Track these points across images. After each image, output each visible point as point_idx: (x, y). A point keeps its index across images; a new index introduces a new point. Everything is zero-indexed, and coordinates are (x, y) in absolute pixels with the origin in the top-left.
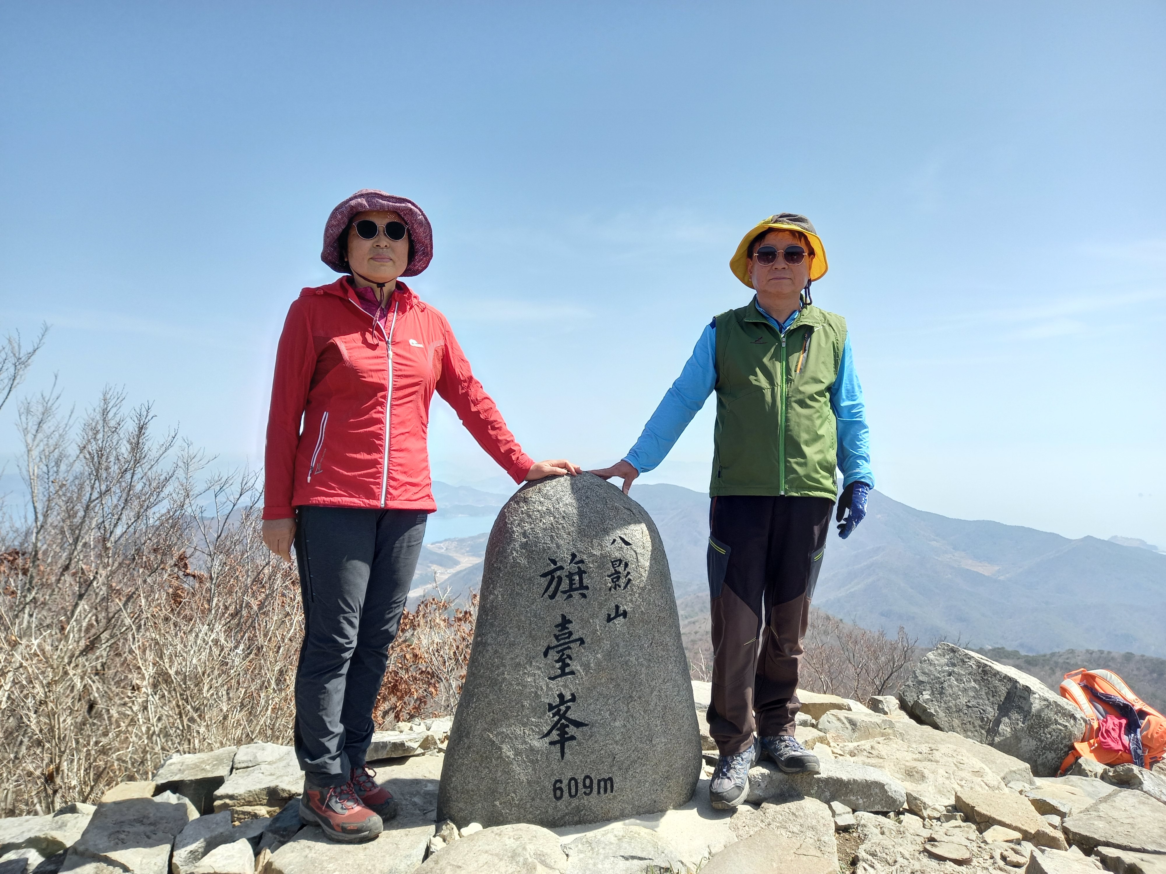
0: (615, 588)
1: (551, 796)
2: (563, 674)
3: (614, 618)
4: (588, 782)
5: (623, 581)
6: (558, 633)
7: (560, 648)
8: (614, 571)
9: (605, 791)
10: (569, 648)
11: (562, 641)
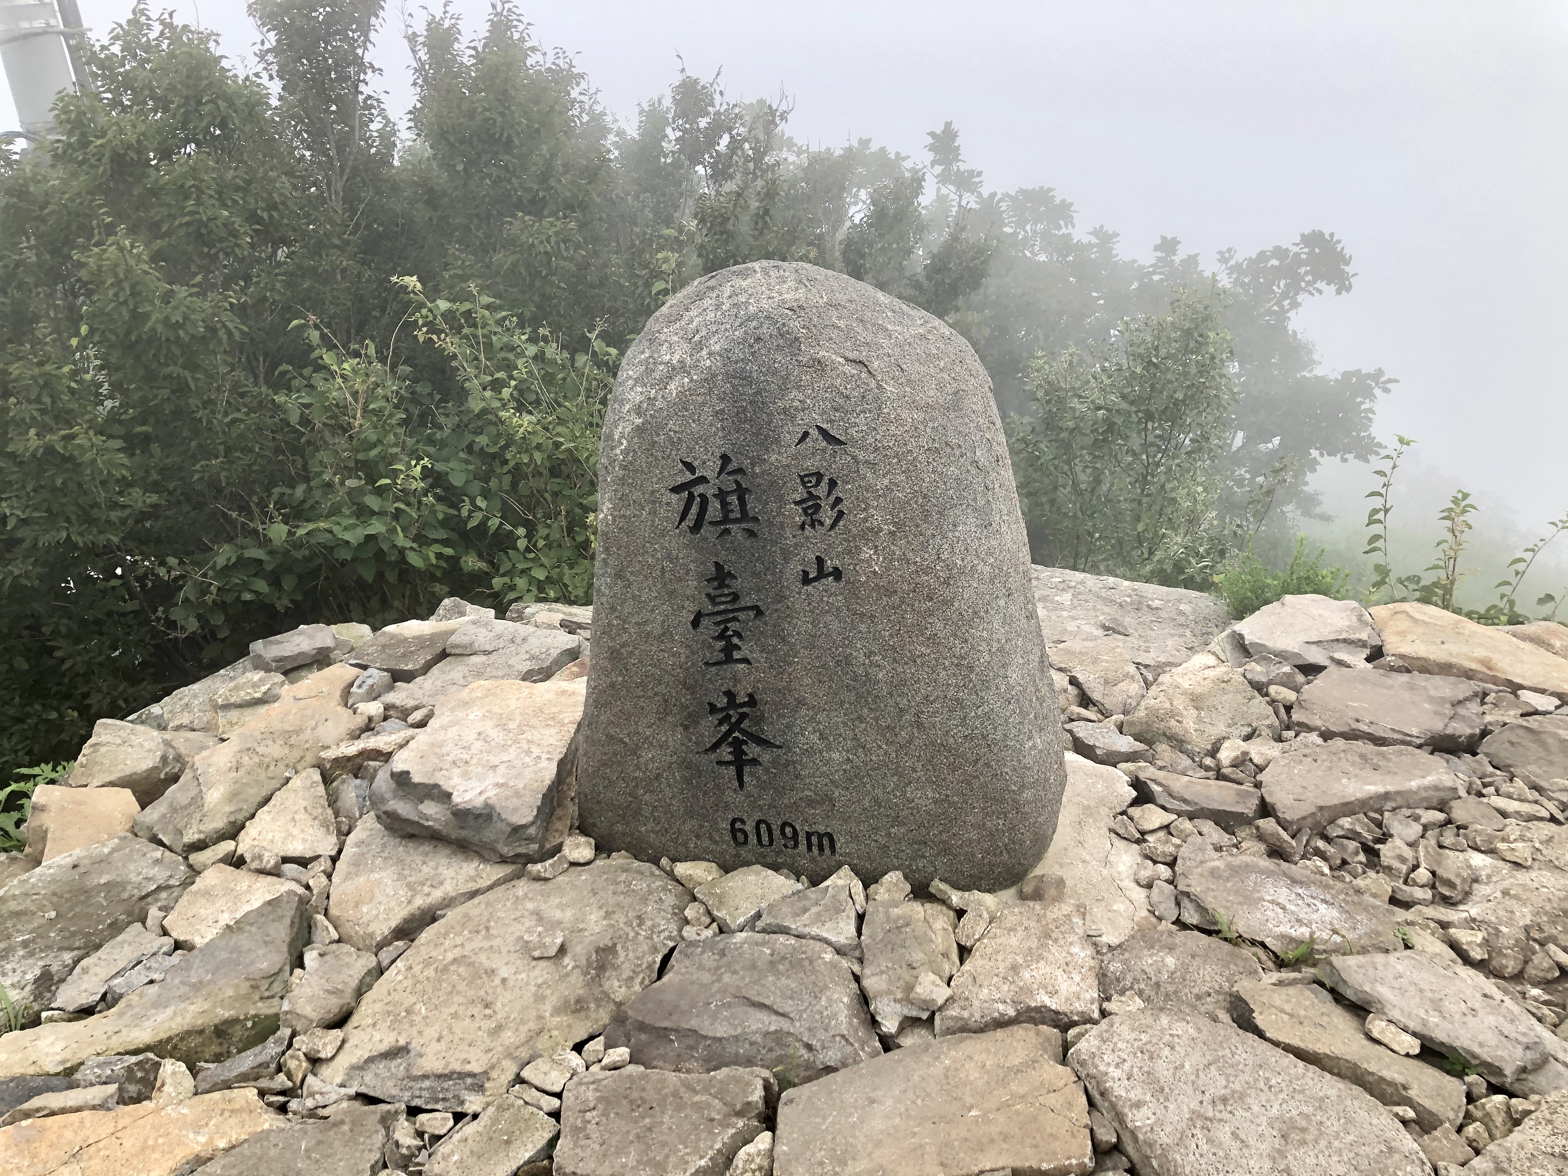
0: (813, 526)
1: (728, 837)
2: (729, 659)
3: (815, 579)
4: (788, 830)
5: (827, 516)
6: (713, 593)
7: (719, 618)
8: (805, 495)
9: (821, 849)
10: (735, 619)
11: (722, 607)
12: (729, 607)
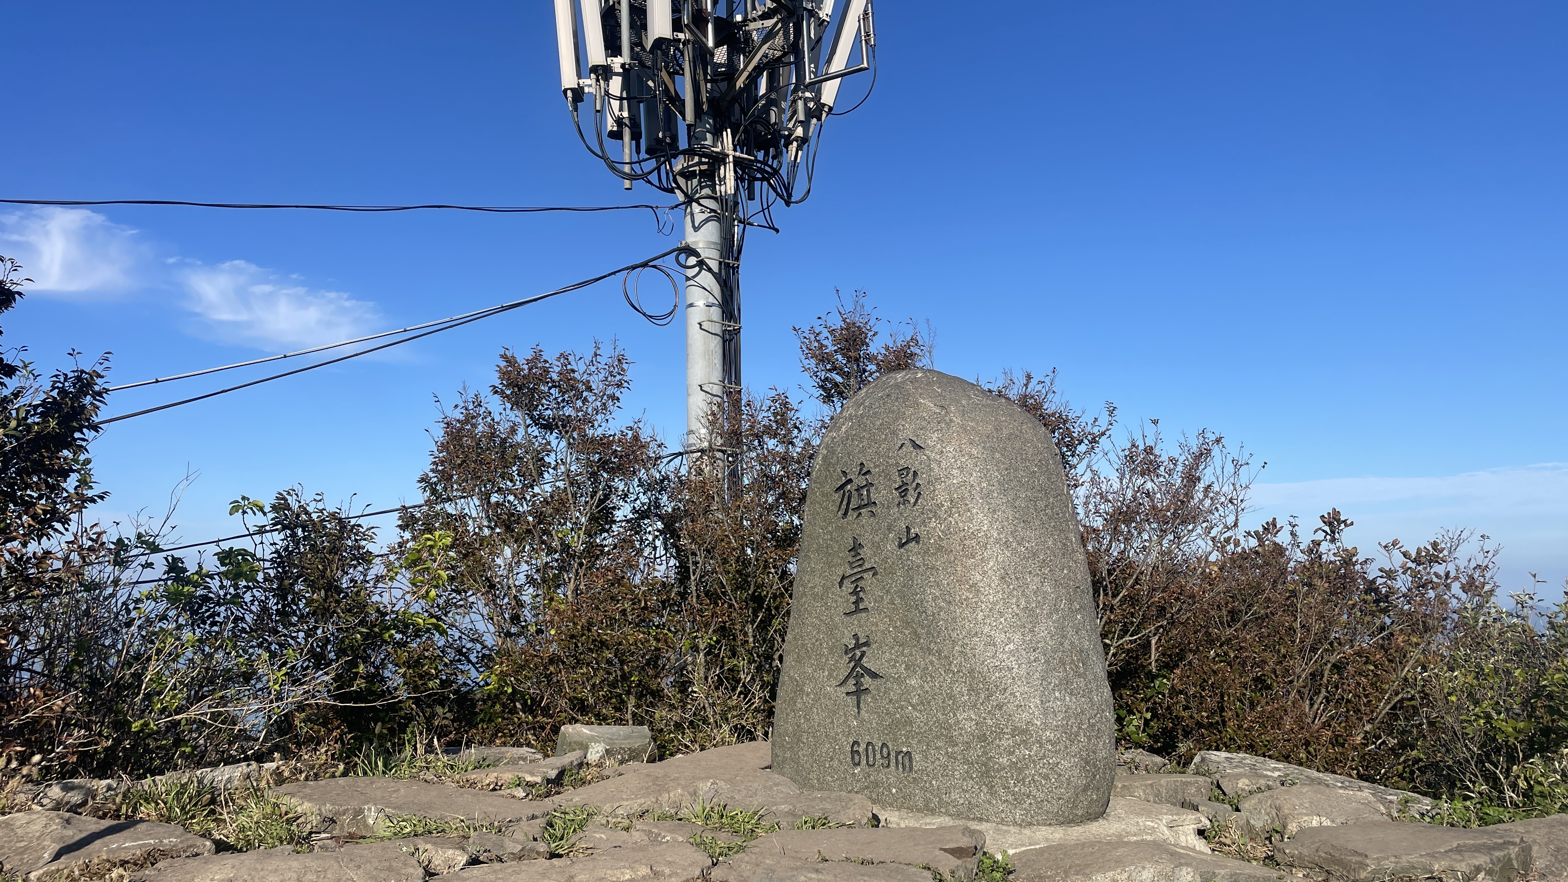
0: (904, 504)
1: (849, 759)
2: (857, 611)
3: (905, 543)
4: (885, 751)
5: (912, 496)
6: (850, 559)
7: (854, 578)
8: (900, 483)
9: (904, 769)
10: (862, 578)
11: (856, 570)
12: (860, 569)
